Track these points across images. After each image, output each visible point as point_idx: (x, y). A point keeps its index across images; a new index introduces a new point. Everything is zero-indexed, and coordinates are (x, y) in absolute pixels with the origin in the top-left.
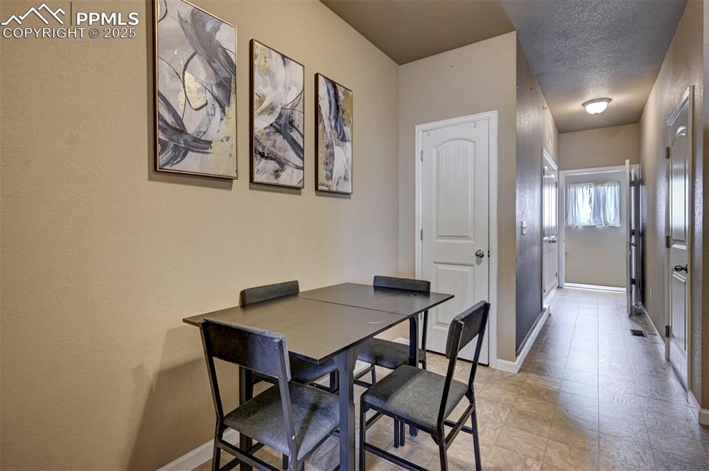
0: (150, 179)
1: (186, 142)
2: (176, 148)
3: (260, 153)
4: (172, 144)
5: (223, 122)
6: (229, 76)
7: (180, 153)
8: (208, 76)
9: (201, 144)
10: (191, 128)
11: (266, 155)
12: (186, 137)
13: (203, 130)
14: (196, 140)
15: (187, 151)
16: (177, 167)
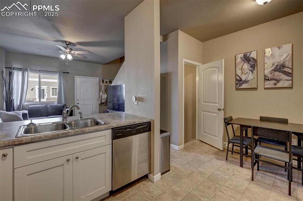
0: (236, 90)
1: (242, 82)
2: (240, 84)
3: (267, 79)
4: (239, 83)
5: (252, 75)
6: (254, 63)
7: (241, 85)
8: (248, 66)
9: (246, 82)
10: (243, 79)
11: (270, 79)
12: (242, 81)
13: (246, 78)
14: (244, 81)
15: (242, 84)
16: (240, 88)
